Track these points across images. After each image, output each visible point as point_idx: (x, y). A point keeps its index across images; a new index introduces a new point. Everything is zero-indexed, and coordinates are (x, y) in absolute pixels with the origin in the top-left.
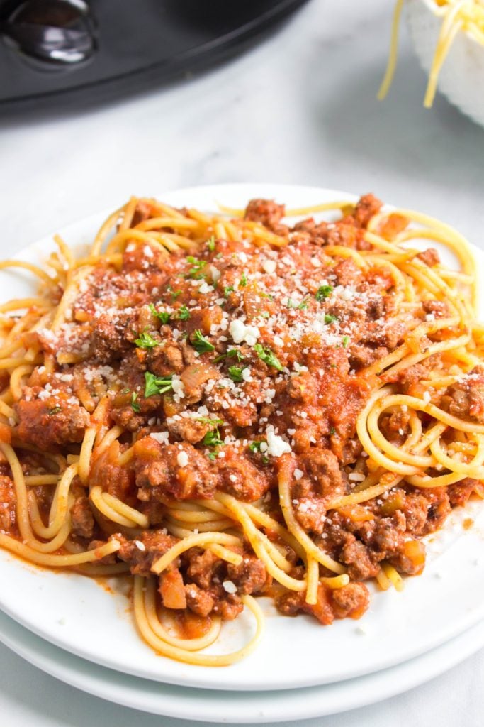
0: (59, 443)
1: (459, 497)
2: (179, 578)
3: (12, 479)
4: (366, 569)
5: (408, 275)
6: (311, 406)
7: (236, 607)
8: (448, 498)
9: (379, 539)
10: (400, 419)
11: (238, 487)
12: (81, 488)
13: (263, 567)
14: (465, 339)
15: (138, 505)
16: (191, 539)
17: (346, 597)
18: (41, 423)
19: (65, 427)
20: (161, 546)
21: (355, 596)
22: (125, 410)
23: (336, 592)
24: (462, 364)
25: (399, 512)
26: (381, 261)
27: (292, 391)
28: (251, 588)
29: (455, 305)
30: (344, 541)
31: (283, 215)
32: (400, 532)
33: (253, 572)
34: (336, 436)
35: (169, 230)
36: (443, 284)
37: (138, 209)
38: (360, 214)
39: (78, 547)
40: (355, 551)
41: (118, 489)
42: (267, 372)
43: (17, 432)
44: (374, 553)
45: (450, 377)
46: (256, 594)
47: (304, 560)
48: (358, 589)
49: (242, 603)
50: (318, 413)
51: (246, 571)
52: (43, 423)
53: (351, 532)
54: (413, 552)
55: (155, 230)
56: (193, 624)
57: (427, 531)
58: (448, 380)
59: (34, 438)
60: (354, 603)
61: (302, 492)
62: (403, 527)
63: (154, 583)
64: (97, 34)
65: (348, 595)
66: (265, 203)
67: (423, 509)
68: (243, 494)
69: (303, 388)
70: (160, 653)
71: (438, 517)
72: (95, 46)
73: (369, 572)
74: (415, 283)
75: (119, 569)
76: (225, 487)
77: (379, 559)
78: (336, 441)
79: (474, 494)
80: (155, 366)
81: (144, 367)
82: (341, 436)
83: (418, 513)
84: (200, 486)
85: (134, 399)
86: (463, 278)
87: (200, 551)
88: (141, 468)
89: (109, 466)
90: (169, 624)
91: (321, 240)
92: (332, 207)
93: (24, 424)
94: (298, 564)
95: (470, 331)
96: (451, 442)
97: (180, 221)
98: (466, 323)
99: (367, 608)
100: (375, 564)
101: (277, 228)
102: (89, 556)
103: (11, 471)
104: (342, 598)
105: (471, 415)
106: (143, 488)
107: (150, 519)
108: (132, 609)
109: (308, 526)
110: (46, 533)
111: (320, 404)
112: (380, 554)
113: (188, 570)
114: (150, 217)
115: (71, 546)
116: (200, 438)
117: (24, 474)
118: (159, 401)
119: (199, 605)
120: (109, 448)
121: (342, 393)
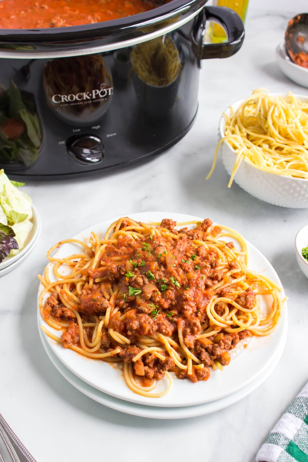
0: (97, 312)
1: (242, 336)
2: (142, 364)
3: (78, 324)
4: (209, 362)
5: (223, 252)
6: (191, 302)
7: (162, 375)
8: (238, 337)
9: (214, 351)
10: (221, 307)
11: (164, 331)
12: (105, 329)
13: (173, 360)
14: (244, 278)
15: (127, 336)
16: (146, 350)
17: (202, 372)
18: (90, 305)
19: (99, 306)
20: (136, 351)
21: (205, 372)
22: (121, 301)
23: (199, 370)
24: (242, 286)
25: (221, 341)
26: (213, 246)
27: (184, 296)
28: (168, 368)
29: (240, 264)
30: (201, 352)
31: (175, 225)
32: (221, 349)
33: (169, 362)
34: (199, 313)
35: (134, 230)
36: (235, 256)
37: (123, 223)
38: (204, 226)
39: (103, 351)
40: (205, 355)
41: (120, 330)
42: (175, 288)
43: (80, 307)
44: (212, 357)
45: (239, 291)
46: (169, 371)
47: (186, 358)
48: (207, 370)
49: (164, 374)
50: (193, 304)
51: (166, 362)
52: (91, 305)
53: (204, 348)
54: (226, 356)
55: (129, 230)
56: (147, 381)
57: (231, 348)
58: (237, 292)
59: (87, 310)
60: (205, 375)
61: (186, 333)
62: (223, 347)
63: (132, 366)
64: (104, 152)
65: (203, 371)
66: (169, 220)
67: (230, 340)
68: (166, 333)
69: (188, 296)
70: (135, 392)
71: (235, 343)
72: (103, 156)
73: (210, 363)
74: (225, 254)
75: (118, 359)
76: (159, 331)
77: (214, 359)
78: (199, 315)
79: (247, 334)
80: (133, 284)
81: (128, 284)
82: (201, 313)
83: (228, 342)
84: (151, 330)
85: (124, 297)
86: (242, 253)
87: (150, 354)
88: (129, 322)
89: (117, 321)
90: (138, 381)
91: (191, 238)
92: (193, 222)
93: (83, 305)
94: (184, 360)
95: (245, 273)
96: (239, 315)
97: (138, 228)
98: (244, 270)
99: (210, 377)
100: (212, 361)
101: (174, 231)
102: (108, 354)
103: (78, 321)
104: (201, 372)
105: (247, 306)
106: (129, 330)
107: (131, 341)
108: (123, 375)
109: (188, 346)
110: (91, 345)
111: (194, 301)
112: (214, 357)
113: (145, 361)
114: (127, 226)
115: (101, 350)
116: (150, 312)
117: (82, 323)
118: (134, 298)
119: (149, 374)
120: (116, 314)
121: (202, 297)
